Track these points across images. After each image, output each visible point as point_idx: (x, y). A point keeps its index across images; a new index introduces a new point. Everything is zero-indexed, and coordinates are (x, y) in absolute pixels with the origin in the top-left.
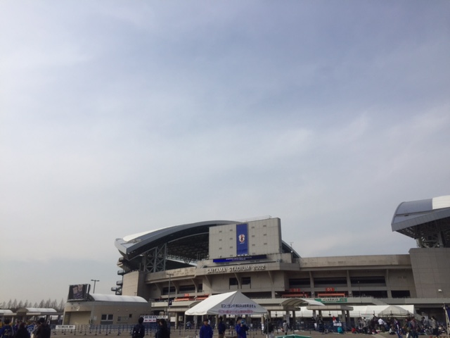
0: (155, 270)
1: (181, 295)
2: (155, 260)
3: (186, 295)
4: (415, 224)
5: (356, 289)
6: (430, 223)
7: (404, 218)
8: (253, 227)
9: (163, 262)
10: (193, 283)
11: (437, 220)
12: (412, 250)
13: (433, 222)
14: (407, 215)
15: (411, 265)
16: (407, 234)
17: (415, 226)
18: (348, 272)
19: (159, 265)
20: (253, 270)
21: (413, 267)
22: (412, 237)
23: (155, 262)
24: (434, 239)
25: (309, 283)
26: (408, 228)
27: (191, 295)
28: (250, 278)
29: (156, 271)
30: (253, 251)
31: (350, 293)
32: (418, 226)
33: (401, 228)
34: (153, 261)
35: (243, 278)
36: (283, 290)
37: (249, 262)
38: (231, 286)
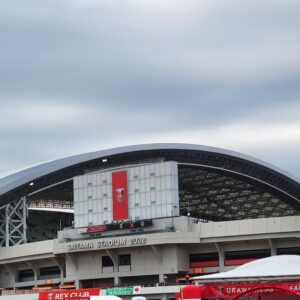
0: (7, 243)
1: (42, 282)
2: (7, 227)
3: (49, 282)
8: (136, 177)
20: (129, 244)
23: (7, 230)
25: (217, 259)
27: (55, 281)
28: (129, 256)
29: (11, 244)
30: (135, 214)
34: (3, 229)
35: (120, 256)
36: (176, 272)
37: (128, 231)
38: (105, 268)
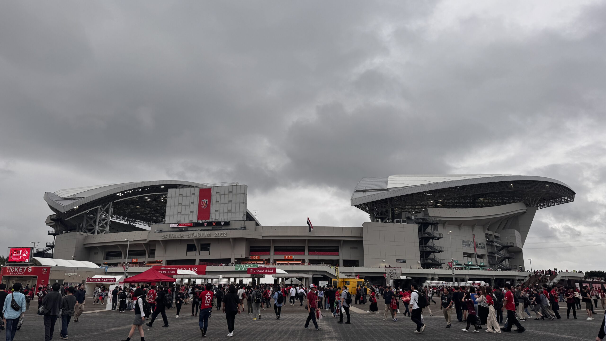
0: (96, 232)
2: (98, 221)
3: (135, 260)
4: (371, 201)
5: (313, 257)
6: (383, 200)
7: (361, 194)
8: (218, 193)
9: (106, 223)
10: (144, 248)
11: (389, 198)
12: (365, 224)
13: (386, 199)
14: (364, 191)
15: (362, 237)
16: (363, 209)
17: (370, 202)
18: (307, 241)
19: (102, 226)
20: (213, 237)
21: (364, 239)
22: (367, 212)
23: (97, 223)
24: (385, 215)
26: (365, 204)
27: (140, 260)
28: (209, 244)
29: (98, 233)
30: (214, 217)
31: (307, 261)
32: (373, 202)
33: (358, 204)
34: (95, 222)
35: (202, 245)
36: (244, 257)
37: (210, 228)
38: (188, 253)
